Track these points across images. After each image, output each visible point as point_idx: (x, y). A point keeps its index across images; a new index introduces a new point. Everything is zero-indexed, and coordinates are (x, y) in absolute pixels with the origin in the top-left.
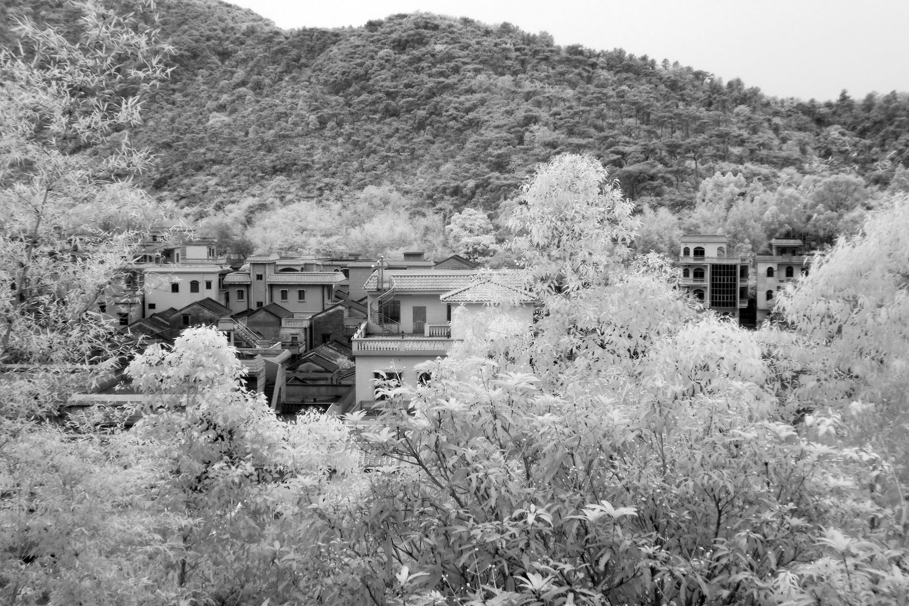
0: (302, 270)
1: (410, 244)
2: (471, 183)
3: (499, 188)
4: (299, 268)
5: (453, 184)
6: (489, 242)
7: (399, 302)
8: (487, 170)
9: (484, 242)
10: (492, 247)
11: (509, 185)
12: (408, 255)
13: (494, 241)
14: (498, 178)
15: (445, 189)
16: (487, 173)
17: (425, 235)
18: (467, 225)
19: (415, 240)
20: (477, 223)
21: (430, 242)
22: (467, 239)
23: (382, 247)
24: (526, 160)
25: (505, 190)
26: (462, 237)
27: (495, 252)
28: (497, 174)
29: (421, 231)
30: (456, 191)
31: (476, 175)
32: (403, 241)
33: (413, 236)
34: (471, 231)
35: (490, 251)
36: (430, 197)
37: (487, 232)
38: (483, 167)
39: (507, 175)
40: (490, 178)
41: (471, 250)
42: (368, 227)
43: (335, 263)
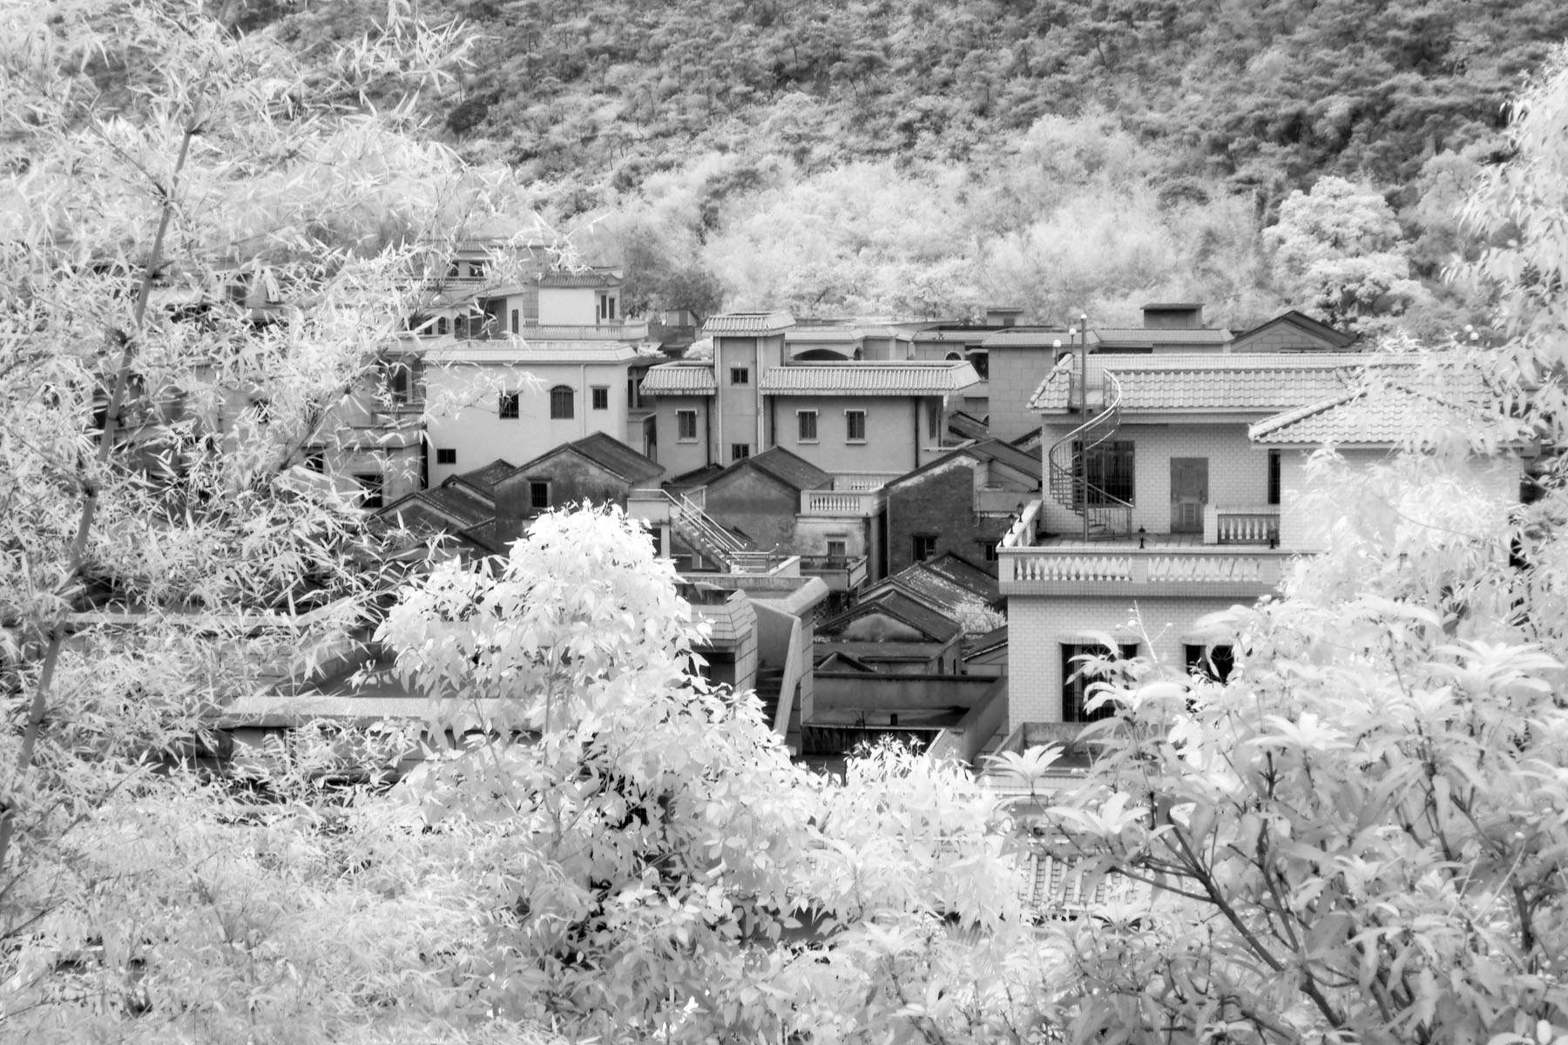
0: (858, 355)
1: (1162, 280)
2: (1339, 106)
3: (1419, 117)
4: (848, 351)
5: (1287, 108)
6: (1388, 273)
7: (1130, 446)
8: (1384, 66)
9: (1376, 274)
10: (1399, 288)
11: (1451, 110)
12: (1155, 313)
13: (1404, 270)
14: (1416, 90)
15: (1262, 123)
16: (1384, 75)
17: (1205, 253)
18: (1328, 227)
19: (1177, 269)
20: (1355, 221)
21: (1219, 274)
22: (1327, 266)
23: (1080, 291)
24: (1500, 37)
25: (1437, 124)
26: (1312, 259)
27: (1406, 301)
28: (1414, 77)
29: (1194, 242)
30: (1295, 129)
31: (1352, 83)
32: (1142, 273)
33: (1170, 257)
34: (1337, 243)
35: (1392, 300)
36: (1218, 146)
37: (1384, 244)
38: (1373, 59)
39: (1442, 81)
40: (1393, 89)
41: (1336, 296)
42: (1043, 234)
43: (948, 335)
